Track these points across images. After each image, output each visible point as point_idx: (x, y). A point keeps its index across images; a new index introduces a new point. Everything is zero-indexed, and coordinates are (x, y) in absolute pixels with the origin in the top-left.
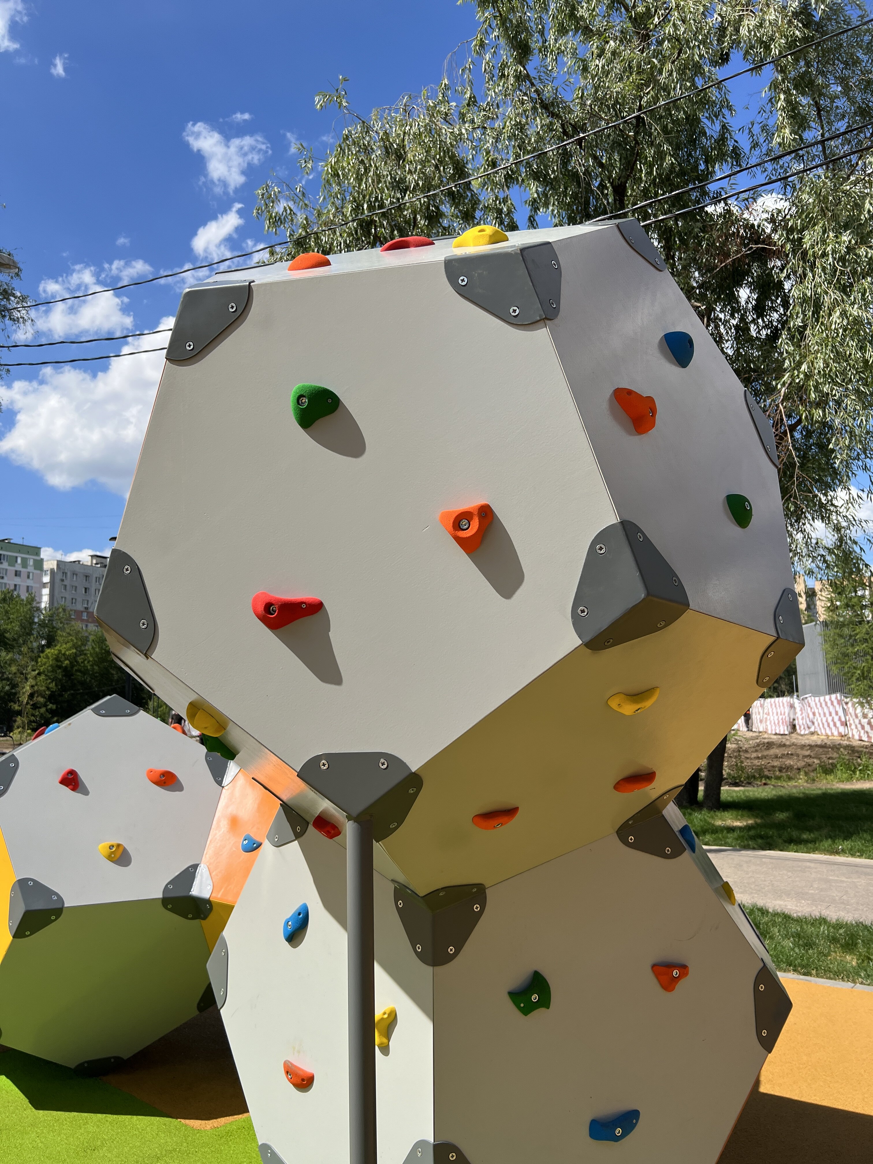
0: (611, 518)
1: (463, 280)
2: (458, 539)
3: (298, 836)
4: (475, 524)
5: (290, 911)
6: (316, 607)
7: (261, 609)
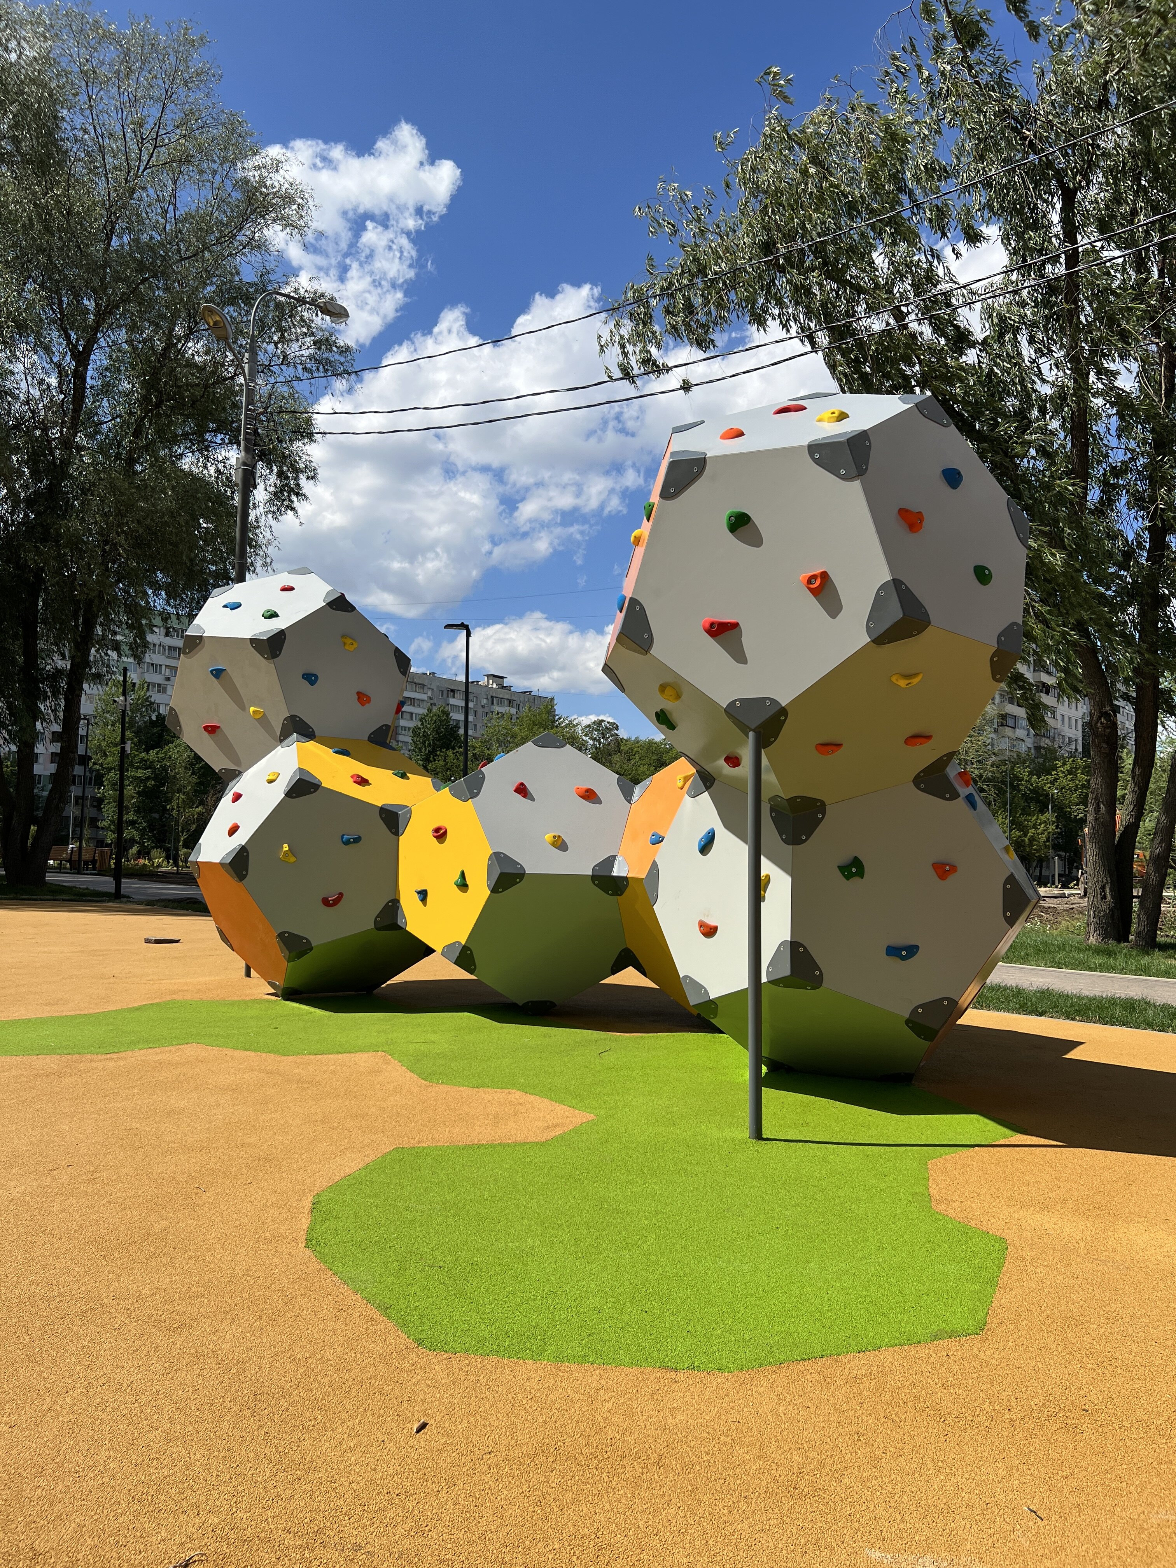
0: (888, 577)
1: (817, 456)
2: (809, 589)
3: (707, 788)
4: (818, 581)
5: (702, 833)
6: (735, 625)
7: (707, 625)
